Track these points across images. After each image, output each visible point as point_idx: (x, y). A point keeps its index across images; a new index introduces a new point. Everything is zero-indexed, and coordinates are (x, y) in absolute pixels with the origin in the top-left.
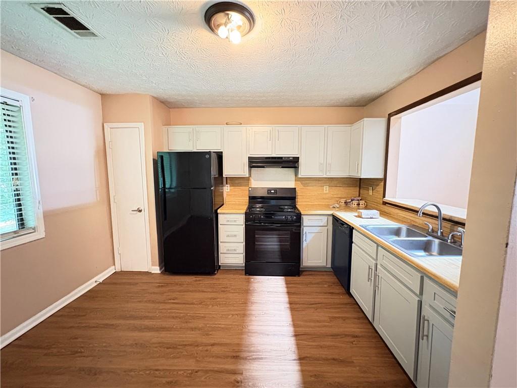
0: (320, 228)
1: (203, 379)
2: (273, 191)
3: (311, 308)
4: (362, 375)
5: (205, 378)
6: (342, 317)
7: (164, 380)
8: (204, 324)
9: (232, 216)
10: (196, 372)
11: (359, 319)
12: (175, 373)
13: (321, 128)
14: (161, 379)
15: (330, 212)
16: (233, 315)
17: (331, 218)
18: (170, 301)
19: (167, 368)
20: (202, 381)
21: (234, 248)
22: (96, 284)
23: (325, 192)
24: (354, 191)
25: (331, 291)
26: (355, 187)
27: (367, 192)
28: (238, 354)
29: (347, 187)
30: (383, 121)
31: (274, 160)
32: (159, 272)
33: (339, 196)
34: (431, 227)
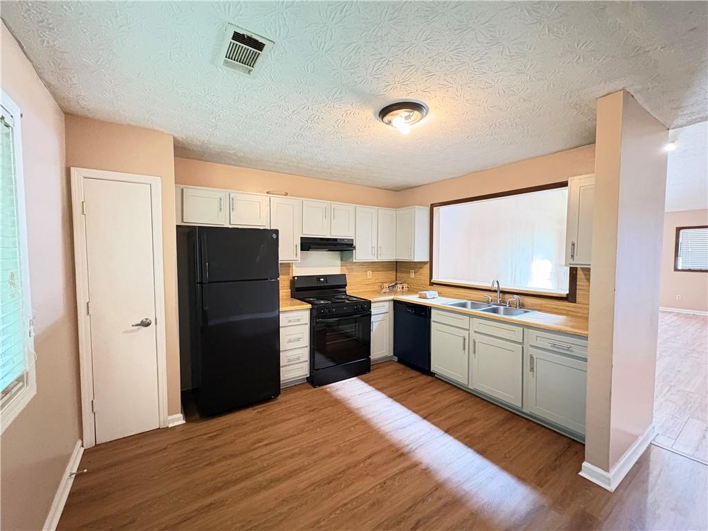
0: (382, 315)
1: (396, 484)
2: (322, 279)
3: (411, 394)
4: (487, 423)
5: (398, 482)
6: (439, 392)
7: (365, 506)
8: (336, 446)
9: (295, 314)
10: (385, 483)
11: (449, 389)
12: (366, 495)
13: (374, 210)
14: (361, 507)
15: (391, 297)
16: (353, 426)
17: (392, 303)
18: (257, 446)
19: (353, 497)
20: (399, 486)
21: (296, 357)
22: (72, 480)
23: (369, 277)
24: (392, 275)
25: (410, 376)
26: (392, 270)
27: (408, 275)
28: (400, 452)
29: (387, 271)
30: (427, 209)
31: (329, 242)
32: (185, 422)
33: (381, 280)
34: (490, 298)
